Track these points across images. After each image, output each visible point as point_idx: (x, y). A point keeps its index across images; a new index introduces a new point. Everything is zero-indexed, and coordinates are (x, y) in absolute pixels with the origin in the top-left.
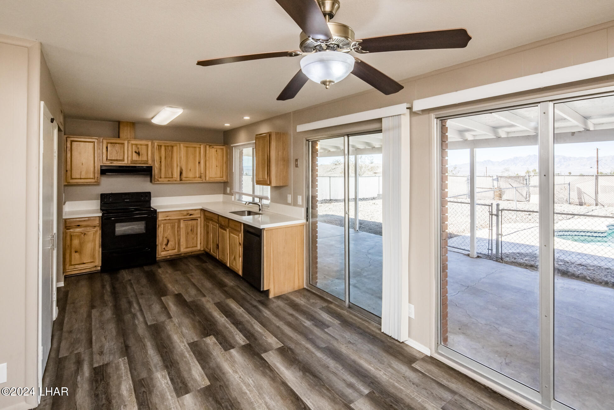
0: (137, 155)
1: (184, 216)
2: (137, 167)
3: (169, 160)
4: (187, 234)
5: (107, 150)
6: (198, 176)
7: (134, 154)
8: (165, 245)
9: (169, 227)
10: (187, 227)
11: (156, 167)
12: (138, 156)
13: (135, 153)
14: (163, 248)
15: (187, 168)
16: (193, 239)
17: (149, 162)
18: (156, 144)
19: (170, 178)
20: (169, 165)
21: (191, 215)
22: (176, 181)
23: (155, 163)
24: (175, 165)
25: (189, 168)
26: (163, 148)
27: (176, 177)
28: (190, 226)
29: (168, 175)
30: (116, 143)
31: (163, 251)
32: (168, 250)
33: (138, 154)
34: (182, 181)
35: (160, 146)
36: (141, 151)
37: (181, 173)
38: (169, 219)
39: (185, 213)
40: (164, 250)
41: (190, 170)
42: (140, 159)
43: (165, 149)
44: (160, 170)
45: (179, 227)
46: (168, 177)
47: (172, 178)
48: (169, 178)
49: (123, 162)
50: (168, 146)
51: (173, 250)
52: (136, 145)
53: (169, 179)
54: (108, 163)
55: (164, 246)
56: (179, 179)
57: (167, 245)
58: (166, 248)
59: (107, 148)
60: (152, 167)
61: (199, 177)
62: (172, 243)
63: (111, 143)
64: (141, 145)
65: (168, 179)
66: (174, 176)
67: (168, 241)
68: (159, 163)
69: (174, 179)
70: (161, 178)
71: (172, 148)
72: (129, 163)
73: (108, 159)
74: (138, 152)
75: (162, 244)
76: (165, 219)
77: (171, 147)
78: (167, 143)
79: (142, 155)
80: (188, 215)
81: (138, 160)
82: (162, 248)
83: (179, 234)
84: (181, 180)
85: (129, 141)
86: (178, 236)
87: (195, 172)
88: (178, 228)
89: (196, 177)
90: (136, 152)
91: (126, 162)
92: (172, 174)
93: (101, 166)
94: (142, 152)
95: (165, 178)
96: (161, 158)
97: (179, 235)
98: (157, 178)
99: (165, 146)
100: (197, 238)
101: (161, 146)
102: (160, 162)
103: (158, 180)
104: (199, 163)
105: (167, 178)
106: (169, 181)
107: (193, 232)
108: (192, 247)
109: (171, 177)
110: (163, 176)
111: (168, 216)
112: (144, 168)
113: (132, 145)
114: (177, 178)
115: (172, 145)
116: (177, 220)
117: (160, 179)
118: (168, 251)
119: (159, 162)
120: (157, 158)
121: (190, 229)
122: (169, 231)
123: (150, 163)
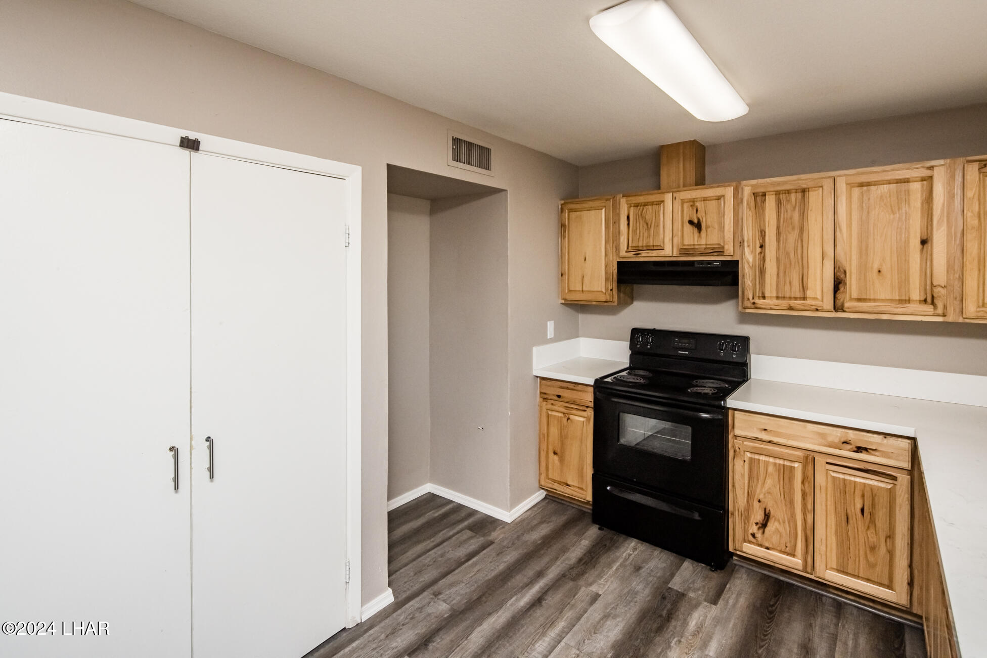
0: (696, 230)
1: (830, 446)
2: (696, 265)
3: (792, 237)
4: (844, 518)
5: (628, 224)
6: (916, 295)
7: (688, 228)
8: (757, 524)
9: (771, 469)
10: (843, 488)
11: (748, 263)
12: (696, 234)
13: (688, 223)
14: (751, 531)
15: (863, 268)
16: (873, 548)
17: (726, 247)
18: (747, 191)
19: (796, 299)
20: (792, 255)
21: (859, 449)
22: (817, 310)
23: (746, 249)
24: (814, 253)
25: (876, 267)
26: (771, 201)
27: (819, 297)
28: (858, 493)
29: (787, 288)
30: (646, 204)
31: (750, 542)
32: (767, 545)
33: (698, 226)
34: (844, 311)
35: (759, 197)
36: (704, 220)
37: (838, 284)
38: (770, 442)
39: (837, 435)
40: (751, 538)
41: (879, 271)
42: (703, 242)
43: (779, 203)
44: (762, 271)
45: (809, 479)
46: (787, 295)
47: (804, 298)
48: (790, 298)
49: (662, 253)
50: (788, 192)
51: (788, 554)
52: (693, 202)
53: (793, 303)
54: (631, 257)
55: (754, 529)
56: (831, 307)
57: (764, 525)
58: (759, 535)
59: (628, 218)
60: (735, 263)
61: (925, 301)
62: (781, 529)
63: (637, 205)
64: (705, 199)
65: (785, 303)
66: (809, 293)
67: (767, 516)
68: (759, 250)
69: (813, 303)
70: (764, 297)
71: (804, 196)
72: (675, 254)
73: (630, 245)
74: (696, 221)
75: (746, 519)
76: (757, 439)
77: (799, 195)
78: (785, 183)
79: (707, 227)
80: (849, 447)
81: (696, 243)
82: (745, 531)
83: (810, 507)
84: (836, 309)
85: (675, 195)
86: (804, 514)
87: (904, 282)
88: (803, 483)
89: (909, 301)
90: (691, 222)
91: (669, 252)
92: (804, 288)
93: (619, 263)
94: (706, 221)
95: (778, 298)
96: (763, 234)
97: (809, 509)
98: (751, 298)
99: (778, 193)
100: (891, 553)
101: (764, 195)
102: (761, 247)
103: (754, 303)
104: (924, 242)
105: (784, 298)
106: (791, 308)
107: (872, 521)
108: (868, 580)
109: (798, 295)
110: (770, 290)
111: (765, 430)
112: (717, 267)
113: (683, 202)
114: (822, 301)
115: (804, 186)
116: (800, 454)
117: (759, 302)
118: (767, 548)
119: (758, 245)
120: (749, 233)
121: (859, 506)
122: (769, 482)
123: (730, 252)
